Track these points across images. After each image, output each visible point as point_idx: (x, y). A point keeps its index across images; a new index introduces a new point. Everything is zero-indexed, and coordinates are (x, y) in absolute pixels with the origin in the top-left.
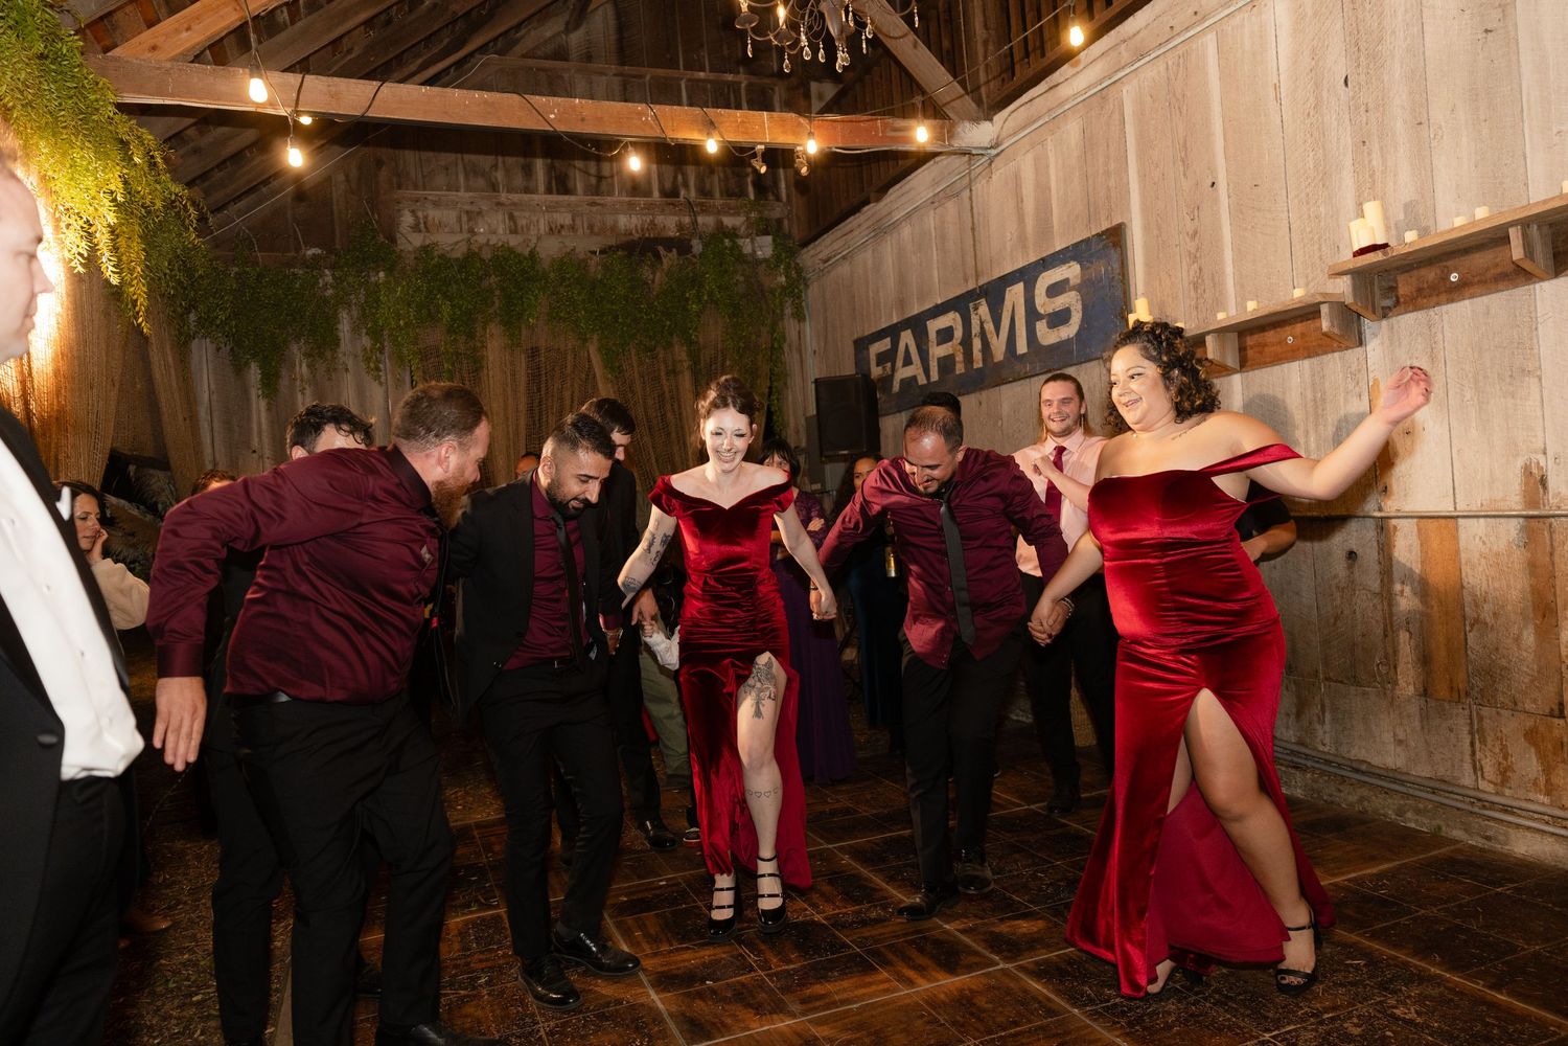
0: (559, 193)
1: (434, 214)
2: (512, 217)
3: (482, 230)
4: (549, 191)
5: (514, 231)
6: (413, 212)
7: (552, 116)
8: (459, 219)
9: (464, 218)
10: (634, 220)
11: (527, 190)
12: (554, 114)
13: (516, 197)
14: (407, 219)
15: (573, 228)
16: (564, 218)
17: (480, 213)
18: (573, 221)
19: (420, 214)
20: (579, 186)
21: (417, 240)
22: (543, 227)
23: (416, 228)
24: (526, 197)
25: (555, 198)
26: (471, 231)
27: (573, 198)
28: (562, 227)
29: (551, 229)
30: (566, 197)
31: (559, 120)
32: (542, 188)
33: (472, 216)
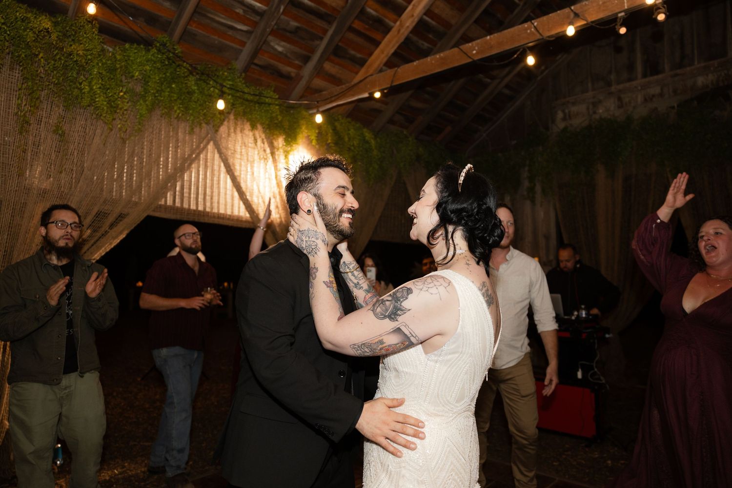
0: (652, 75)
1: (574, 109)
2: (620, 99)
3: (601, 111)
4: (645, 76)
5: (620, 107)
6: (563, 111)
7: (474, 52)
8: (588, 109)
9: (591, 107)
10: (711, 77)
11: (630, 80)
12: (475, 50)
13: (621, 87)
14: (560, 115)
15: (661, 95)
16: (656, 90)
17: (600, 102)
18: (662, 89)
19: (567, 111)
20: (667, 67)
21: (562, 125)
22: (640, 99)
23: (564, 119)
24: (627, 85)
25: (647, 80)
26: (595, 113)
27: (660, 76)
28: (653, 96)
29: (646, 100)
30: (656, 77)
31: (477, 53)
32: (639, 75)
33: (595, 105)
